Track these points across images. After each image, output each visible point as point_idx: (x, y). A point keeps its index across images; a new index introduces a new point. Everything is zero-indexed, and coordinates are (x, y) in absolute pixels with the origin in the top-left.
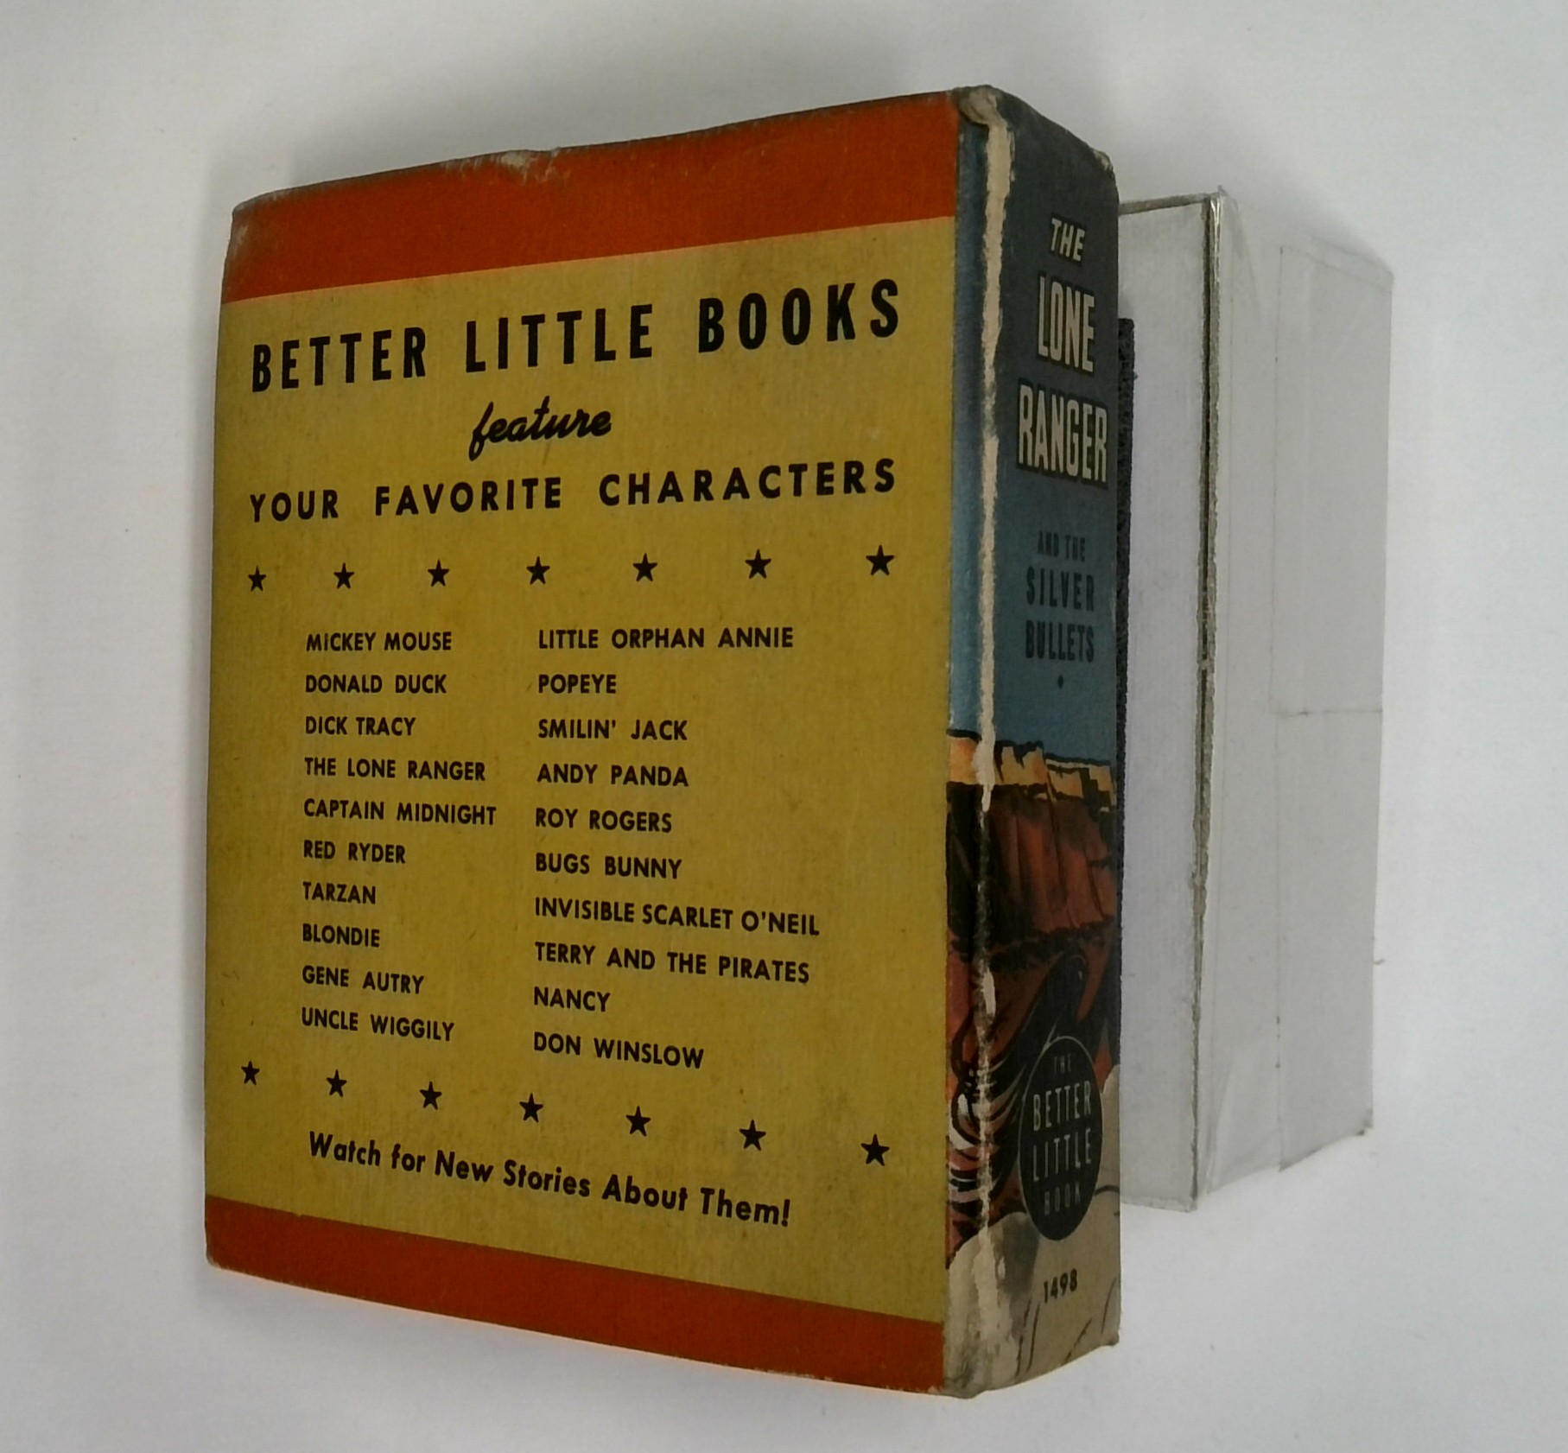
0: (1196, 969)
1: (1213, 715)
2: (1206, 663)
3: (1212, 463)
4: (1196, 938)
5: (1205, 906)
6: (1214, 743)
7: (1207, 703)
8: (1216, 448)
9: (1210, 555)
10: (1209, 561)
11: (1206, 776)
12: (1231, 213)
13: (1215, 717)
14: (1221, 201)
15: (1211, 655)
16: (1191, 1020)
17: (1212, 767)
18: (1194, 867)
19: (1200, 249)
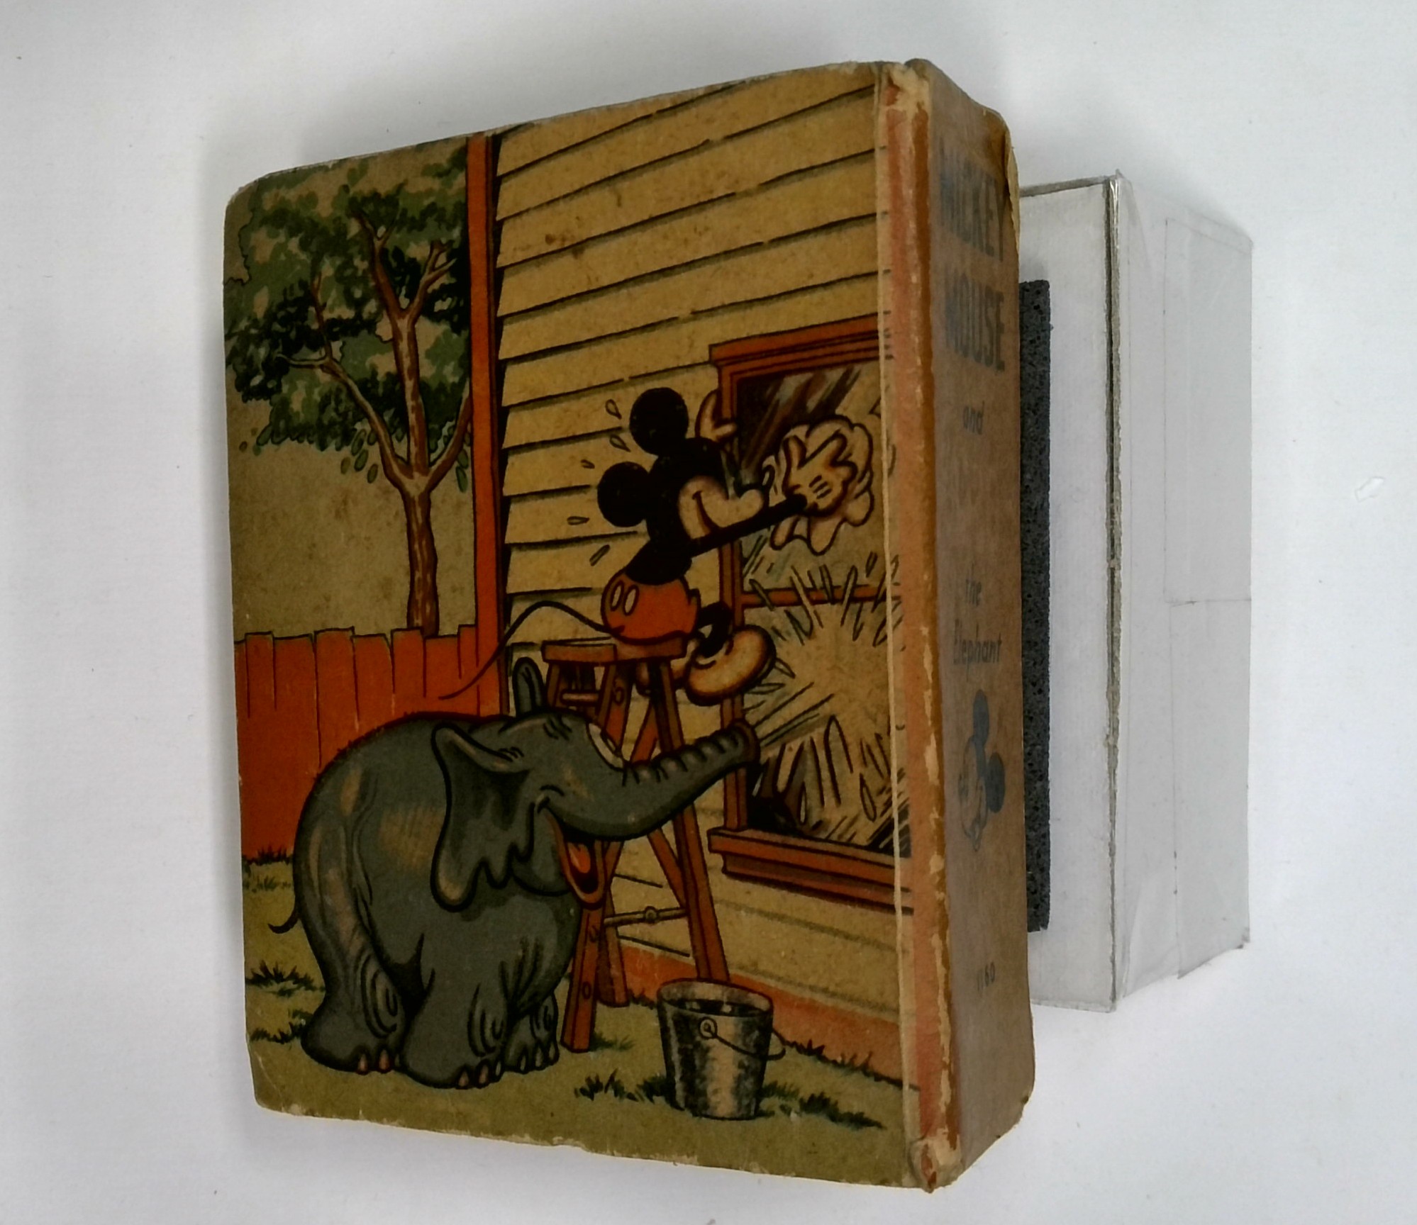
0: (1111, 814)
1: (1121, 604)
2: (1114, 562)
3: (1115, 398)
4: (1110, 787)
5: (1117, 762)
6: (1121, 627)
7: (1115, 594)
8: (1119, 386)
9: (1115, 473)
10: (1115, 478)
11: (1116, 654)
12: (1127, 192)
13: (1123, 606)
14: (1118, 182)
15: (1118, 555)
16: (1108, 856)
17: (1121, 648)
18: (1108, 729)
19: (1103, 222)
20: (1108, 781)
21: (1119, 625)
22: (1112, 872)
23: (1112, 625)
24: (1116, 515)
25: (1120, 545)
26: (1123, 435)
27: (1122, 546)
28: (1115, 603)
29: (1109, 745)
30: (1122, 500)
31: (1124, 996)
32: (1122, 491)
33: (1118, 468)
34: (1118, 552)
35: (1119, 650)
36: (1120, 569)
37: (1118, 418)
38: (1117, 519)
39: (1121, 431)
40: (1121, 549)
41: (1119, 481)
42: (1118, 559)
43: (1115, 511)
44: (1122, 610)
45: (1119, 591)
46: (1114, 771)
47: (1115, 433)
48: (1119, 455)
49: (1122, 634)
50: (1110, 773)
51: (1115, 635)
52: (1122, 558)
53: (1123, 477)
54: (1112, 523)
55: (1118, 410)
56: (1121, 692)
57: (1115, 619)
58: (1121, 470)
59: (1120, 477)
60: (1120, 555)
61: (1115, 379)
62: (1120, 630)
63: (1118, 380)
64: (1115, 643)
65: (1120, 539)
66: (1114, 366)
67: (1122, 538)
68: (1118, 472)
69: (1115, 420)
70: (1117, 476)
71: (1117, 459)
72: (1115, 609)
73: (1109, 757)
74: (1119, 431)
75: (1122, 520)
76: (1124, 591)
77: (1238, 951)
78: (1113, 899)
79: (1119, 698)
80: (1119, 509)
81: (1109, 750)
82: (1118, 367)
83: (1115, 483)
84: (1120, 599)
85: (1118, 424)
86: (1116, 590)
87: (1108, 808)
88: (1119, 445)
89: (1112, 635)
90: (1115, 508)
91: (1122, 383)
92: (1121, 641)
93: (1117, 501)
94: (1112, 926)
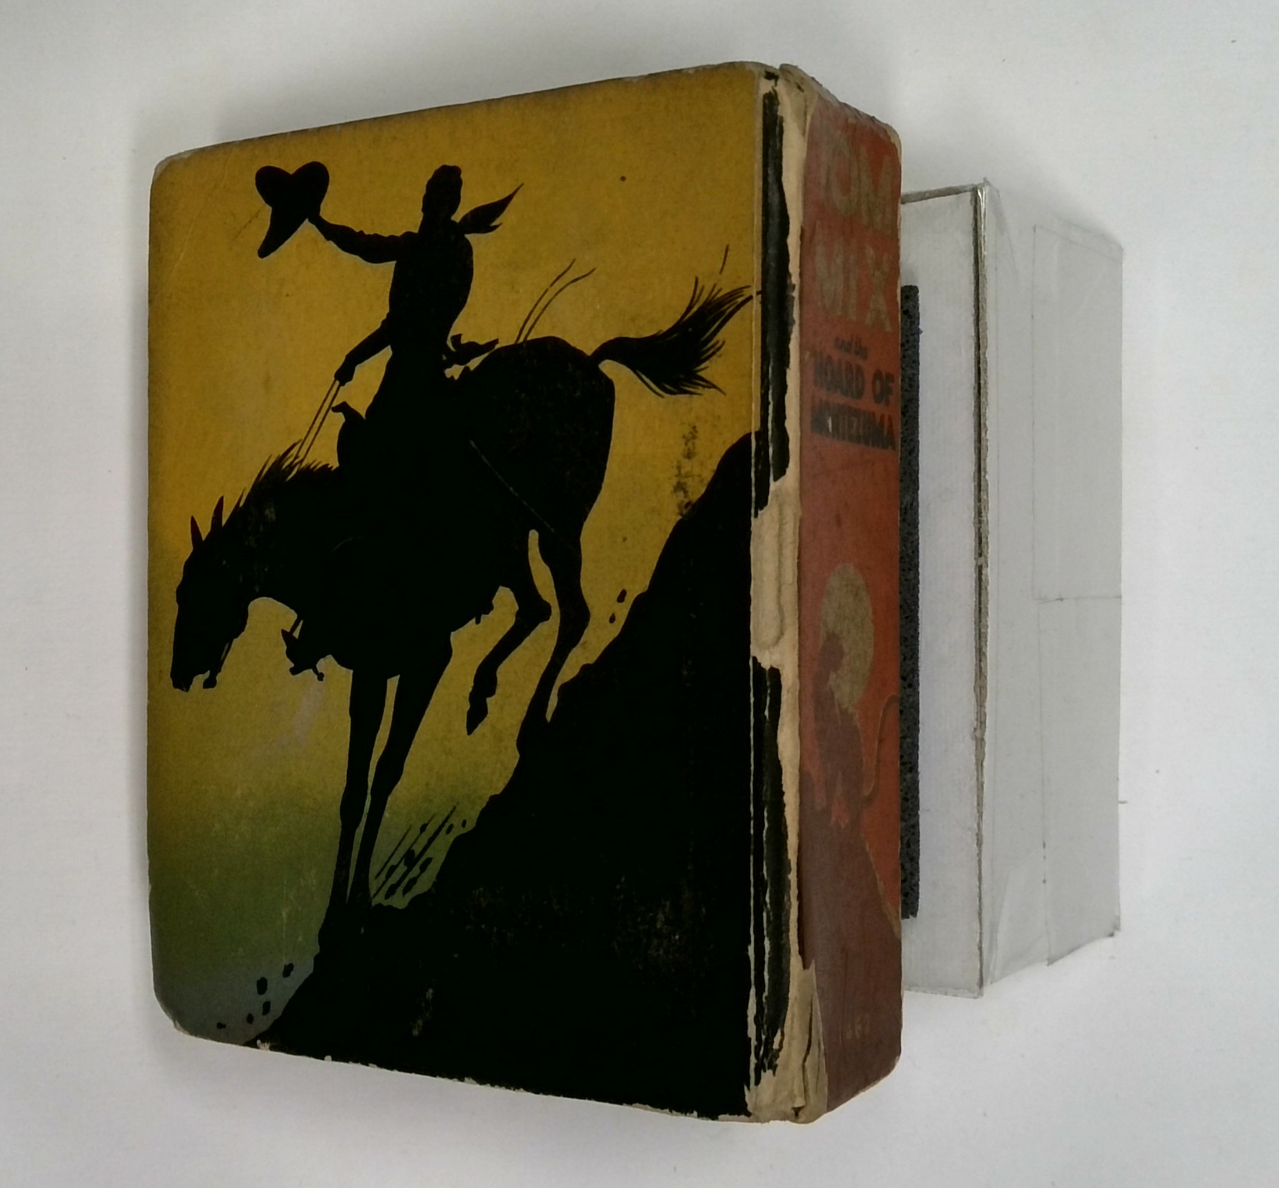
0: (978, 805)
1: (988, 601)
2: (982, 560)
3: (983, 400)
4: (978, 779)
5: (984, 754)
6: (989, 623)
7: (983, 592)
8: (986, 388)
9: (983, 473)
10: (982, 478)
11: (984, 650)
12: (995, 200)
13: (990, 602)
14: (986, 190)
15: (985, 553)
16: (975, 846)
17: (988, 643)
18: (975, 723)
19: (970, 229)
20: (976, 773)
21: (986, 621)
22: (980, 862)
23: (980, 621)
24: (983, 514)
25: (987, 543)
26: (990, 436)
27: (990, 545)
28: (982, 599)
29: (976, 738)
30: (989, 499)
31: (992, 983)
32: (989, 491)
33: (985, 468)
34: (985, 550)
35: (986, 645)
36: (987, 566)
37: (986, 419)
38: (984, 519)
39: (988, 432)
40: (988, 548)
41: (986, 481)
42: (986, 557)
43: (983, 511)
44: (989, 606)
45: (986, 588)
46: (982, 763)
47: (983, 434)
48: (986, 456)
49: (989, 630)
50: (977, 764)
51: (983, 630)
52: (989, 555)
53: (990, 477)
54: (980, 522)
55: (985, 413)
56: (988, 686)
57: (982, 616)
58: (988, 469)
59: (987, 477)
60: (988, 553)
61: (982, 382)
62: (987, 626)
63: (986, 383)
64: (983, 639)
65: (987, 538)
66: (981, 369)
67: (989, 536)
68: (985, 472)
69: (982, 422)
70: (985, 477)
71: (985, 460)
72: (982, 606)
73: (976, 749)
74: (986, 433)
75: (989, 518)
76: (991, 588)
77: (1109, 939)
78: (980, 888)
79: (986, 692)
80: (987, 508)
81: (976, 742)
82: (986, 370)
83: (982, 483)
84: (987, 596)
85: (985, 424)
86: (983, 587)
87: (976, 798)
88: (987, 446)
89: (980, 631)
90: (983, 508)
91: (989, 386)
92: (989, 638)
93: (985, 500)
94: (980, 914)
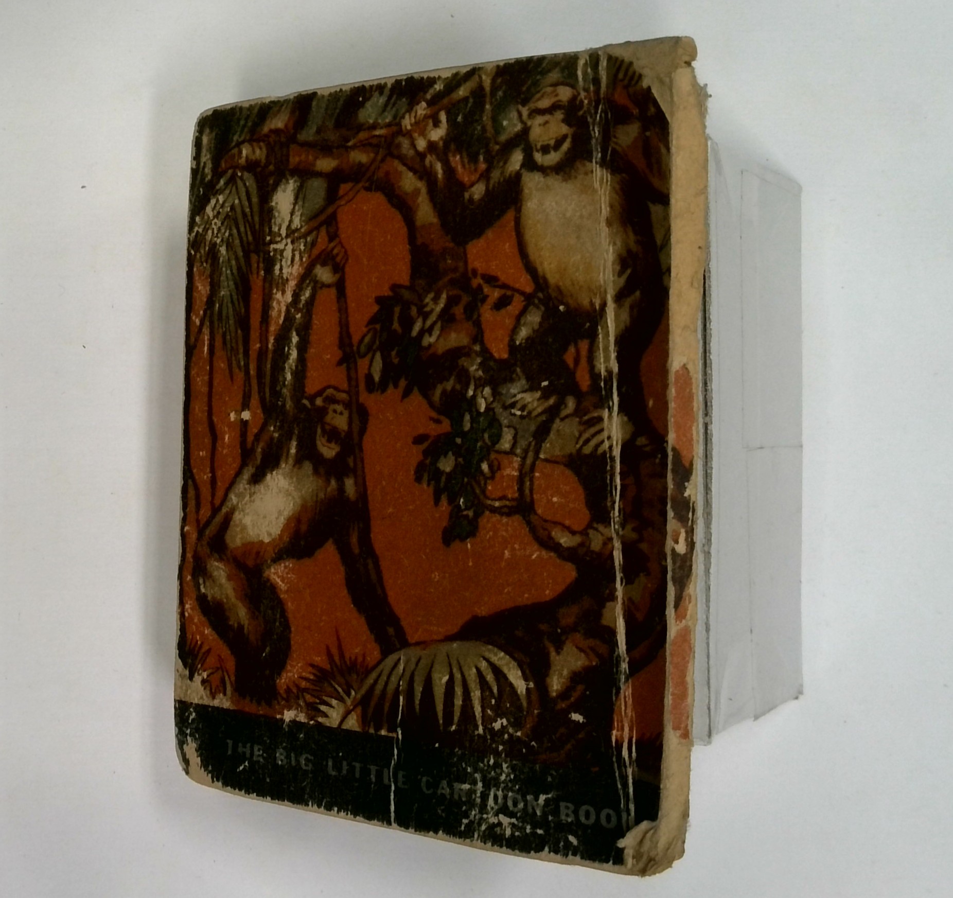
20: (704, 578)
21: (711, 464)
22: (708, 644)
23: (706, 465)
24: (709, 384)
25: (712, 406)
26: (714, 326)
27: (713, 407)
28: (708, 448)
29: (705, 552)
30: (713, 373)
31: (716, 734)
32: (713, 367)
33: (710, 351)
34: (710, 412)
35: (711, 482)
36: (712, 423)
37: (710, 314)
38: (709, 388)
39: (712, 324)
40: (712, 410)
41: (711, 359)
42: (711, 417)
43: (708, 382)
44: (713, 453)
45: (711, 440)
46: (709, 570)
47: (708, 325)
48: (711, 341)
49: (714, 471)
50: (705, 571)
51: (709, 471)
52: (713, 415)
53: (713, 357)
54: (706, 390)
55: (709, 309)
56: (713, 513)
57: (708, 460)
58: (711, 351)
59: (711, 357)
60: (712, 413)
61: (707, 286)
62: (712, 468)
63: (710, 286)
64: (709, 477)
65: (711, 402)
66: (706, 276)
67: (713, 401)
68: (710, 353)
69: (707, 315)
70: (709, 356)
71: (709, 344)
72: (708, 453)
73: (705, 560)
74: (710, 324)
75: (713, 387)
76: (715, 439)
77: (796, 701)
78: (708, 663)
79: (712, 517)
80: (711, 380)
81: (705, 555)
82: (709, 277)
83: (708, 361)
84: (712, 446)
85: (709, 318)
86: (709, 439)
87: (705, 597)
88: (711, 334)
89: (706, 471)
90: (708, 380)
91: (712, 289)
92: (713, 476)
93: (709, 374)
94: (708, 683)
